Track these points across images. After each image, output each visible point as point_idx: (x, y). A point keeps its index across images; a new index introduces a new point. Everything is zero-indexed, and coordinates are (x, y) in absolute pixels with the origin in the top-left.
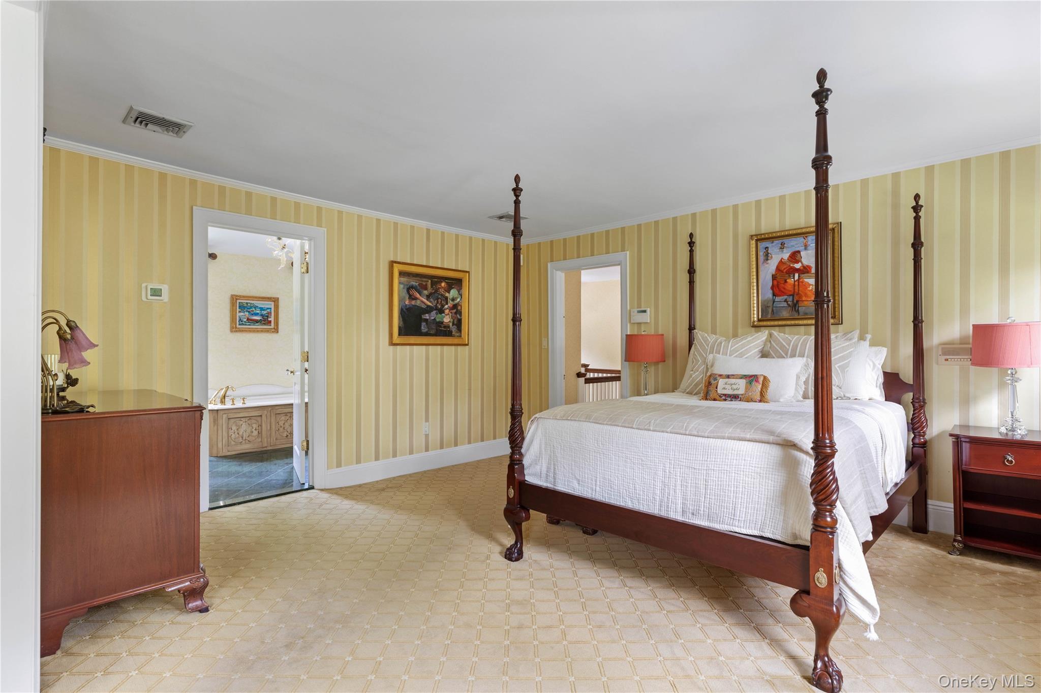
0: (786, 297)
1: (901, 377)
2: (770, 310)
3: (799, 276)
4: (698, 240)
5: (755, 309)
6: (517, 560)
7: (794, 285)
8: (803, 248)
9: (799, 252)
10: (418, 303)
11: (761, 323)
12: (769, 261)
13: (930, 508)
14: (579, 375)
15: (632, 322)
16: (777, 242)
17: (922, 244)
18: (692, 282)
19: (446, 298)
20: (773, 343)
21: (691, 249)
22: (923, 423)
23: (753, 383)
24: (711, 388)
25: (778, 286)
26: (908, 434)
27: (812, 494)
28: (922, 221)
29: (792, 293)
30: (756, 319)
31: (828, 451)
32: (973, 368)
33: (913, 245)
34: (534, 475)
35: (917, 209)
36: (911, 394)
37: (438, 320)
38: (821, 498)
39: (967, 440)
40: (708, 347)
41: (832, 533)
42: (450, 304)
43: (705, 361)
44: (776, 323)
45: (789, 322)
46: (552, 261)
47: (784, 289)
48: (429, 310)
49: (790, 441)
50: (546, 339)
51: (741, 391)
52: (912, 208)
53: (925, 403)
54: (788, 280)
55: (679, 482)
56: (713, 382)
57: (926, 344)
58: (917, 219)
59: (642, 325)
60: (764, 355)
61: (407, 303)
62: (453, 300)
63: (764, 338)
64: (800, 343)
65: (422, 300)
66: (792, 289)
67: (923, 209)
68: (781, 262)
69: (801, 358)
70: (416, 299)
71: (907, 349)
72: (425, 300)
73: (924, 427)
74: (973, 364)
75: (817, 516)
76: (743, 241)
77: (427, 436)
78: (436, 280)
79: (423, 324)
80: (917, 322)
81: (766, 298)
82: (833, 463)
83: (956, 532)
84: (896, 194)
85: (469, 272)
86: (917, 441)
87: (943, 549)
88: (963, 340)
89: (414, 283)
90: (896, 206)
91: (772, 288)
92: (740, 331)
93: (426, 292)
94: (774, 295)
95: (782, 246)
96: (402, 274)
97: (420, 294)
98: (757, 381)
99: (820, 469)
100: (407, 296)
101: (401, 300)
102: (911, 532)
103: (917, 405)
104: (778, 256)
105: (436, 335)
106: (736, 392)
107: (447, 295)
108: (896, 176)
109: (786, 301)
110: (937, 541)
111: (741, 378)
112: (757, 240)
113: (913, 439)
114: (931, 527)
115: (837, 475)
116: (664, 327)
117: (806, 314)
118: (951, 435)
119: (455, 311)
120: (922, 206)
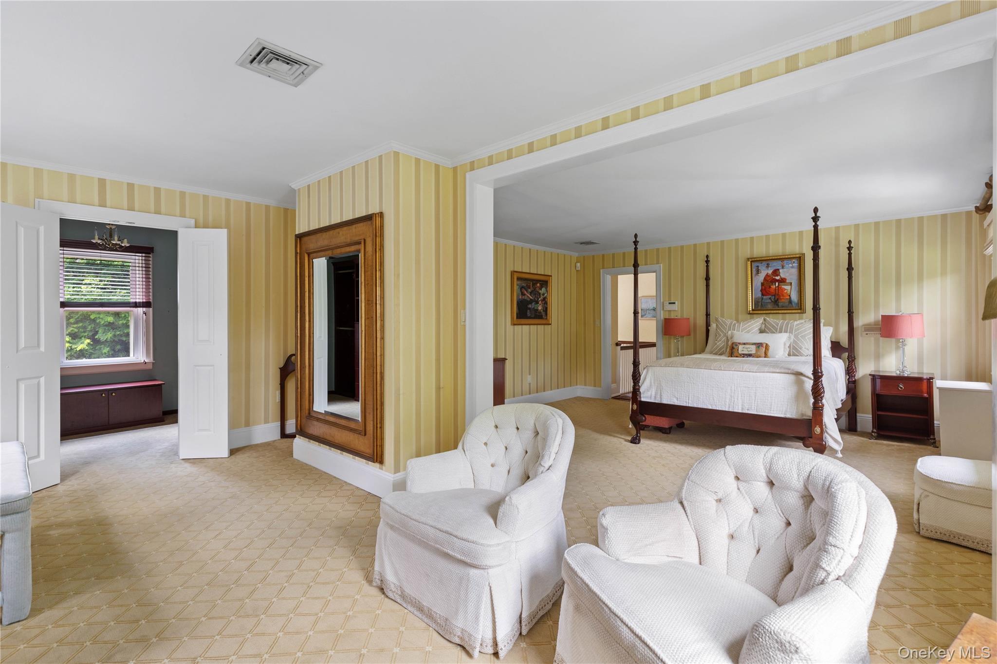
0: (770, 296)
1: (841, 344)
2: (760, 304)
3: (779, 284)
4: (711, 259)
5: (751, 303)
6: (638, 443)
7: (775, 289)
8: (781, 267)
9: (778, 270)
10: (526, 297)
11: (755, 312)
12: (759, 274)
13: (858, 418)
14: (617, 344)
15: (665, 309)
16: (765, 263)
17: (853, 269)
18: (708, 286)
19: (540, 293)
20: (766, 324)
21: (707, 265)
22: (854, 370)
23: (760, 347)
24: (734, 350)
25: (765, 289)
26: (846, 377)
27: (812, 394)
28: (853, 255)
29: (774, 294)
30: (751, 309)
31: (820, 374)
32: (881, 338)
33: (848, 269)
34: (646, 397)
35: (850, 248)
36: (847, 354)
37: (536, 308)
38: (816, 395)
39: (879, 377)
40: (726, 326)
41: (822, 410)
42: (542, 297)
43: (725, 335)
44: (764, 312)
45: (772, 312)
46: (603, 268)
47: (769, 291)
48: (531, 302)
49: (799, 372)
50: (599, 320)
51: (753, 352)
52: (847, 248)
53: (855, 359)
54: (772, 286)
55: (740, 395)
56: (735, 347)
57: (855, 325)
58: (850, 254)
59: (672, 312)
60: (762, 331)
61: (520, 297)
62: (543, 295)
63: (761, 322)
64: (784, 325)
65: (528, 296)
66: (774, 292)
67: (853, 249)
68: (767, 275)
69: (785, 334)
70: (525, 295)
71: (844, 328)
72: (529, 295)
73: (854, 372)
74: (881, 336)
75: (815, 403)
76: (741, 262)
77: (530, 384)
78: (535, 282)
79: (528, 311)
80: (850, 313)
81: (757, 296)
82: (822, 380)
83: (873, 428)
84: (837, 239)
85: (551, 276)
86: (850, 380)
87: (866, 438)
88: (876, 323)
89: (524, 285)
90: (837, 245)
91: (762, 290)
92: (740, 317)
93: (529, 290)
94: (762, 295)
95: (768, 266)
96: (518, 279)
97: (527, 291)
98: (762, 346)
99: (816, 383)
100: (520, 293)
101: (518, 296)
102: (848, 431)
103: (850, 360)
104: (765, 272)
105: (534, 318)
106: (750, 353)
107: (540, 291)
108: (837, 228)
109: (770, 299)
110: (863, 434)
111: (752, 345)
112: (751, 262)
113: (848, 379)
114: (859, 429)
115: (824, 385)
116: (688, 313)
117: (783, 307)
118: (870, 375)
119: (544, 302)
120: (853, 247)
